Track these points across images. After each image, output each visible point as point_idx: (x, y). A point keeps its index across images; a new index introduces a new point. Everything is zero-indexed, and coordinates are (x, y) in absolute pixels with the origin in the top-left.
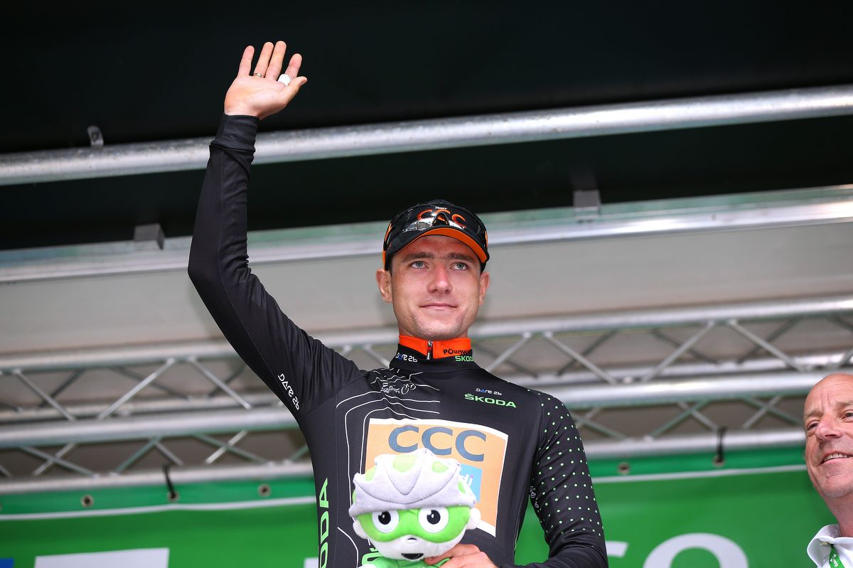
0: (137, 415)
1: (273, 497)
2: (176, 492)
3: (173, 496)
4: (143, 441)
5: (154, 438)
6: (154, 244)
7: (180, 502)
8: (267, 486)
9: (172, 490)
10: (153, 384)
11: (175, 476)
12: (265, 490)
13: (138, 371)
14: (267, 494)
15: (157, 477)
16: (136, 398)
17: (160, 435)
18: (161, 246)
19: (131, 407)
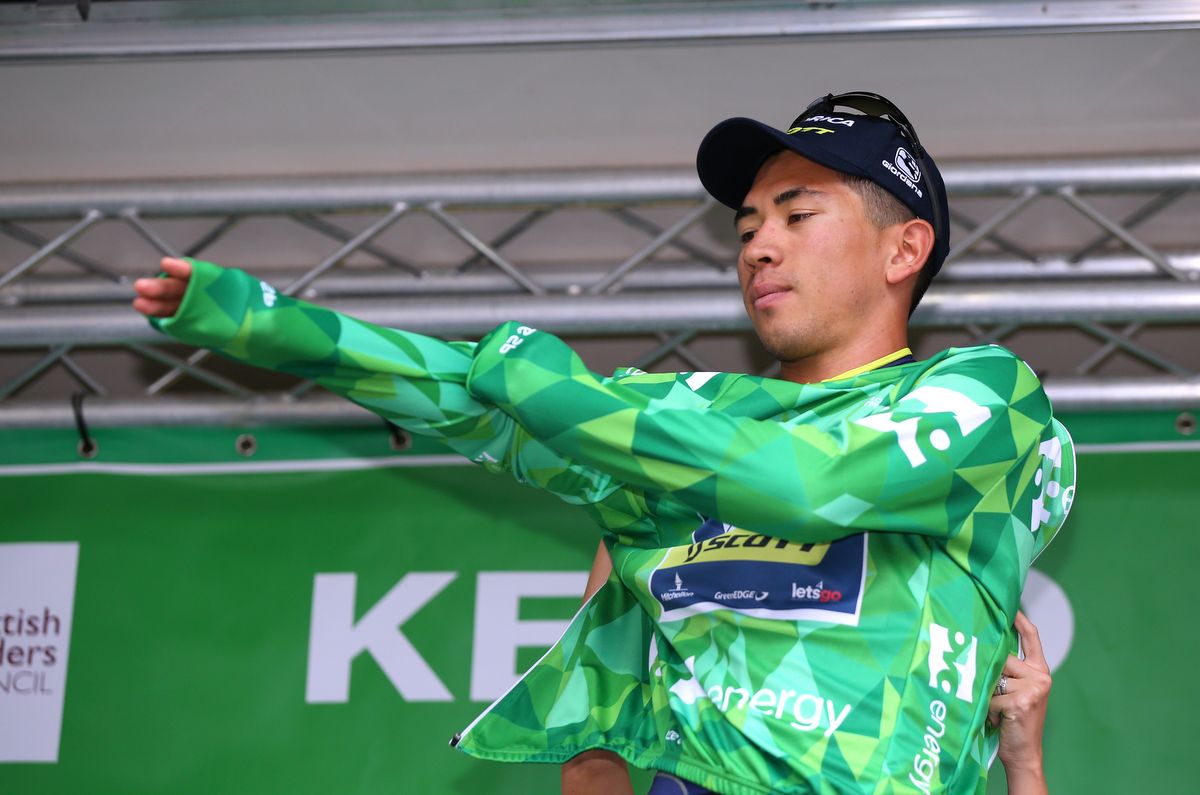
0: (29, 304)
1: (260, 457)
2: (93, 441)
3: (88, 447)
4: (42, 350)
5: (58, 347)
6: (71, 10)
7: (98, 460)
8: (251, 438)
9: (86, 438)
10: (60, 252)
11: (93, 412)
12: (246, 445)
13: (34, 228)
14: (250, 452)
15: (63, 414)
16: (29, 276)
17: (69, 341)
18: (84, 16)
19: (20, 290)
